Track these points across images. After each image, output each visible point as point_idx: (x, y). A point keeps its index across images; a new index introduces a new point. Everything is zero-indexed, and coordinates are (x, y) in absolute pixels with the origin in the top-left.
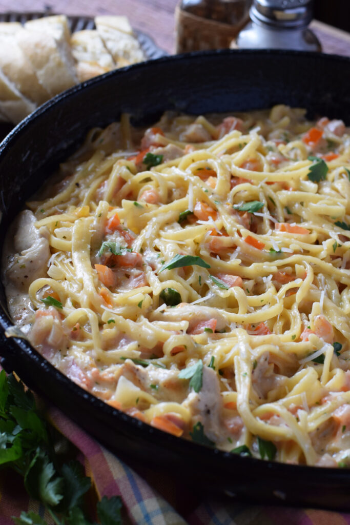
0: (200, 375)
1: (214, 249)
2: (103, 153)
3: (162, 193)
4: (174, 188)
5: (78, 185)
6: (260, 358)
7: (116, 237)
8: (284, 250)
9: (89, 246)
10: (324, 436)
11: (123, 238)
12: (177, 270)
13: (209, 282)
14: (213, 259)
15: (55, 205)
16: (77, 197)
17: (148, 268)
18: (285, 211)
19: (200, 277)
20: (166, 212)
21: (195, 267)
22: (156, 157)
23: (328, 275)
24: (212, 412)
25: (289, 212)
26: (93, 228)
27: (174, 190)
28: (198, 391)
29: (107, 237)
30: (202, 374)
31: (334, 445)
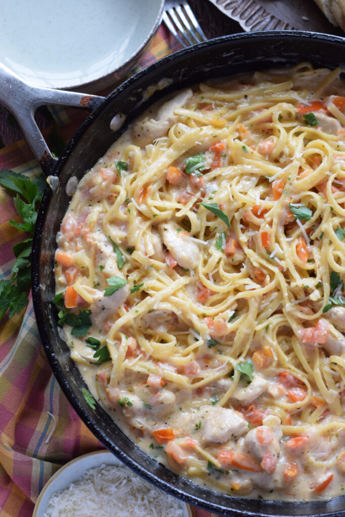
0: (115, 289)
1: (245, 219)
2: (292, 86)
3: (276, 152)
4: (286, 155)
5: (246, 97)
6: (157, 310)
7: (209, 158)
8: (276, 259)
9: (184, 151)
10: (141, 378)
11: (212, 162)
12: (208, 212)
13: (218, 235)
14: (239, 223)
15: (215, 100)
16: (237, 104)
17: (198, 195)
18: (320, 234)
19: (216, 228)
20: (258, 167)
21: (219, 220)
22: (315, 120)
23: (281, 297)
24: (105, 310)
25: (321, 237)
26: (202, 142)
27: (284, 156)
28: (106, 295)
29: (206, 152)
30: (117, 290)
31: (135, 388)
